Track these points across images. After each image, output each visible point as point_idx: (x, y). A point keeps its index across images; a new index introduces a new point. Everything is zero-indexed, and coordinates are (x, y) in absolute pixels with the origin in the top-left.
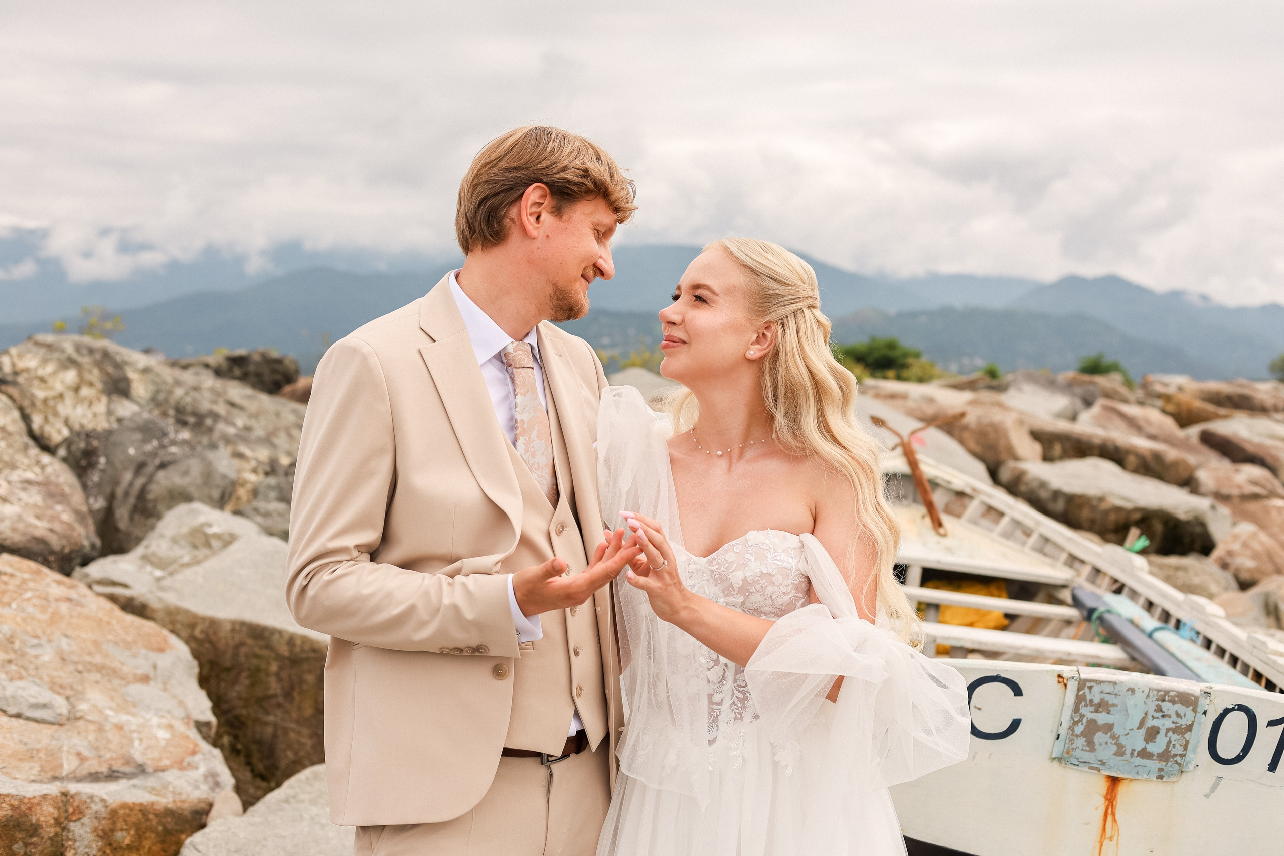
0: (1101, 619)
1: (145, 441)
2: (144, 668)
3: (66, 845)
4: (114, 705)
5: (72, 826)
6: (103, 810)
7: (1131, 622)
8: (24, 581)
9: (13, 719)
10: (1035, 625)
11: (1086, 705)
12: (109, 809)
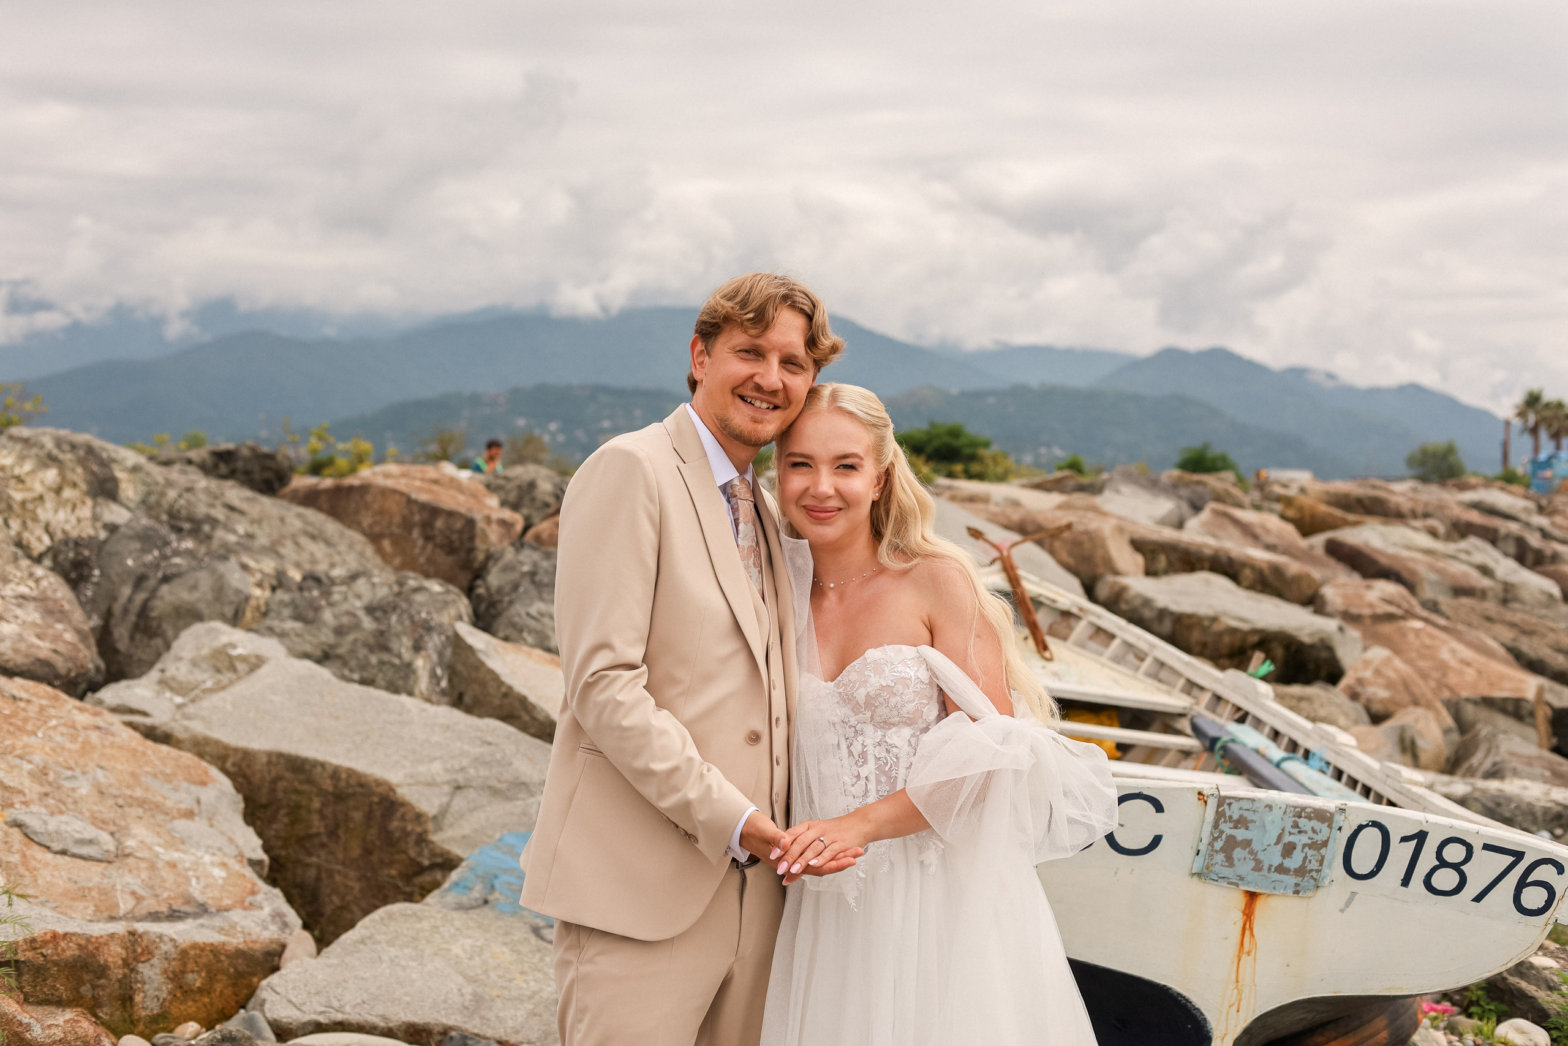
0: (1224, 748)
1: (145, 551)
2: (188, 803)
3: (135, 987)
4: (162, 841)
5: (141, 967)
6: (173, 950)
7: (1257, 751)
8: (42, 709)
9: (58, 856)
10: (1152, 755)
11: (1225, 822)
12: (179, 949)
